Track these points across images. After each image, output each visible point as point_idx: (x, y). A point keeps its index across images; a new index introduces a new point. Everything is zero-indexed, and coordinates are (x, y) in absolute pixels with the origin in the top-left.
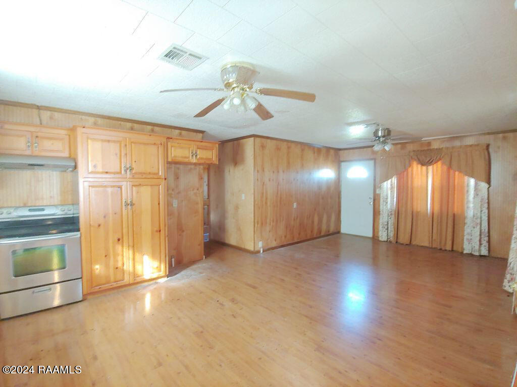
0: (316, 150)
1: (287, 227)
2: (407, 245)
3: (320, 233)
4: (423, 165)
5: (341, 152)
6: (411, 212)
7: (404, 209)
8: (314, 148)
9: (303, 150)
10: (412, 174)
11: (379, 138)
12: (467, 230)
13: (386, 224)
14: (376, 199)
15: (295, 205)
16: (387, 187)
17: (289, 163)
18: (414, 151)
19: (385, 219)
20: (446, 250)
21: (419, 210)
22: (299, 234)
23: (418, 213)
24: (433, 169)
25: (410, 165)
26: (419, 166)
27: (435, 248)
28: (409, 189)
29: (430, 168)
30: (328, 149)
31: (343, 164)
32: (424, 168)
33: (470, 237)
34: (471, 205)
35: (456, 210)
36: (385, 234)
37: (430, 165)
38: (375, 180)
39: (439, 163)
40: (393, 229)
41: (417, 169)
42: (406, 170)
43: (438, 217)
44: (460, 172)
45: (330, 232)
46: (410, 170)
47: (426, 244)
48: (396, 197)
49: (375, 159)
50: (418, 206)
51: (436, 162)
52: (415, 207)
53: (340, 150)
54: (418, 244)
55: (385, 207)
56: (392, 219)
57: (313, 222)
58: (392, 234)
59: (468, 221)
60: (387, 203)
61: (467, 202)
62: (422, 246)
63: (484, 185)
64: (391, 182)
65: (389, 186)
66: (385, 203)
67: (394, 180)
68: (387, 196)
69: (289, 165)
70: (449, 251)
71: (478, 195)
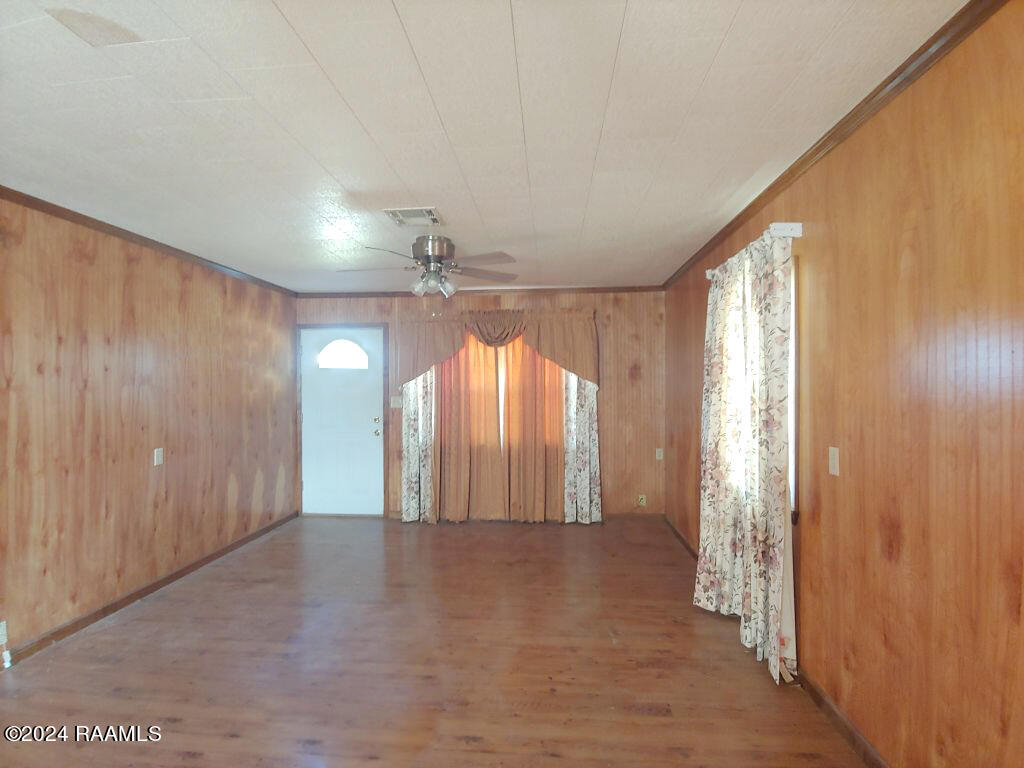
0: (229, 285)
1: (125, 537)
2: (461, 522)
3: (246, 529)
4: (488, 343)
5: (301, 302)
6: (468, 448)
7: (453, 442)
8: (223, 277)
9: (185, 278)
10: (467, 363)
11: (427, 260)
12: (569, 477)
13: (417, 479)
14: (391, 422)
15: (158, 456)
16: (416, 393)
17: (130, 313)
18: (471, 312)
19: (414, 469)
20: (534, 522)
21: (482, 442)
22: (176, 549)
23: (481, 448)
24: (507, 353)
25: (464, 343)
26: (481, 345)
27: (514, 521)
28: (463, 397)
29: (502, 350)
30: (266, 287)
31: (305, 334)
32: (491, 350)
33: (574, 490)
34: (573, 427)
35: (548, 437)
36: (414, 504)
37: (501, 345)
38: (386, 375)
39: (518, 342)
40: (429, 492)
41: (476, 352)
42: (456, 354)
43: (519, 455)
44: (553, 359)
45: (276, 518)
46: (462, 354)
47: (499, 514)
48: (436, 417)
49: (386, 327)
50: (481, 434)
51: (513, 339)
52: (475, 437)
53: (296, 295)
54: (483, 517)
55: (411, 440)
56: (428, 467)
57: (223, 500)
58: (428, 504)
59: (570, 458)
60: (416, 430)
61: (567, 421)
62: (491, 521)
63: (591, 387)
64: (425, 380)
65: (421, 391)
66: (412, 432)
67: (431, 375)
68: (416, 413)
69: (130, 319)
70: (541, 522)
71: (582, 406)
